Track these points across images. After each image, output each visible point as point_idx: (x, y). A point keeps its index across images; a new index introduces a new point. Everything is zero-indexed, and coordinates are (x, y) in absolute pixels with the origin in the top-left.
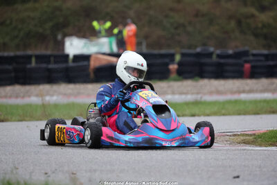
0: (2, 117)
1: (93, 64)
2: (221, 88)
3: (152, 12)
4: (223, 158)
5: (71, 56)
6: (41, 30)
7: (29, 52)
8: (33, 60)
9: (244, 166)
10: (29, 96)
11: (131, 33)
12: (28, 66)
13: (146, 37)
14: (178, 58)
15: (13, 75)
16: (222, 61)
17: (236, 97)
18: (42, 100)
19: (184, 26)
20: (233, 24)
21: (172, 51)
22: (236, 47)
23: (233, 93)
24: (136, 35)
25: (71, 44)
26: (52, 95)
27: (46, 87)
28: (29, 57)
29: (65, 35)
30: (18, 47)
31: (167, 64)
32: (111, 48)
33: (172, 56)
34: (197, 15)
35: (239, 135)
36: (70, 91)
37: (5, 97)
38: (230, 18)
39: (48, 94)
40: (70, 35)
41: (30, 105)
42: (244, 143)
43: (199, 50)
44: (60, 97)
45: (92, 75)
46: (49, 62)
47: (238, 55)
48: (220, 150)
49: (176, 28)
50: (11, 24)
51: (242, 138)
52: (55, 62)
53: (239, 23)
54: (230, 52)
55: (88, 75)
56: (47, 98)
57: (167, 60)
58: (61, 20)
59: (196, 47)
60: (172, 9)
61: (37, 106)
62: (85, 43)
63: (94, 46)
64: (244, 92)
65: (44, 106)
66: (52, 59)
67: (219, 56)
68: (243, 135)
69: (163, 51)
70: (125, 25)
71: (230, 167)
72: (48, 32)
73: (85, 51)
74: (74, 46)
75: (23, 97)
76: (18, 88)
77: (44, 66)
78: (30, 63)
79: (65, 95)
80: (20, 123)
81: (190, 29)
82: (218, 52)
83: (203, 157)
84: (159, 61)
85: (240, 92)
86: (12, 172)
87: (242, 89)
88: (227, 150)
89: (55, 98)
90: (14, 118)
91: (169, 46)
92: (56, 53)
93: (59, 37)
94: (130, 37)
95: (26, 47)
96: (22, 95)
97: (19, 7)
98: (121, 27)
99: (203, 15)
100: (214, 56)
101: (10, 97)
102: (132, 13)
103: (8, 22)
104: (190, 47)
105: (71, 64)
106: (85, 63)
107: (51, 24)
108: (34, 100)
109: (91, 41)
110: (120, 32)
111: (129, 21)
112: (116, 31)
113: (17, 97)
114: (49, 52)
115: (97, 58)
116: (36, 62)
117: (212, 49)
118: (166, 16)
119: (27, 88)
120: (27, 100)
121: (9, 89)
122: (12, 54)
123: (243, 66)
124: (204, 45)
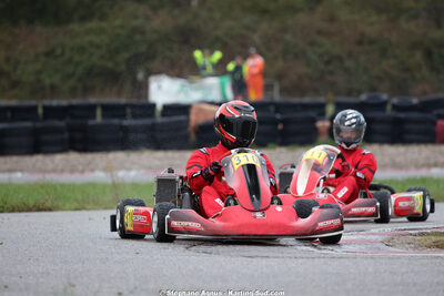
0: (49, 204)
1: (195, 119)
2: (399, 159)
3: (288, 37)
4: (404, 270)
5: (159, 107)
6: (110, 65)
7: (92, 100)
8: (99, 112)
9: (438, 283)
10: (92, 170)
11: (256, 71)
12: (91, 122)
13: (280, 77)
14: (330, 109)
15: (66, 135)
16: (402, 115)
17: (423, 173)
18: (112, 176)
19: (340, 59)
20: (419, 56)
21: (321, 99)
22: (425, 93)
23: (418, 167)
24: (264, 73)
25: (160, 87)
26: (129, 169)
27: (119, 156)
28: (92, 108)
29: (150, 73)
30: (73, 92)
31: (314, 121)
32: (224, 95)
33: (321, 108)
34: (360, 43)
35: (428, 234)
36: (157, 163)
37: (54, 171)
38: (414, 46)
39: (122, 167)
40: (158, 72)
41: (93, 185)
42: (438, 247)
43: (363, 97)
44: (142, 171)
45: (193, 137)
46: (124, 116)
47: (426, 106)
48: (399, 258)
49: (328, 63)
50: (63, 54)
51: (434, 239)
52: (134, 116)
53: (428, 54)
54: (415, 101)
55: (187, 137)
56: (121, 174)
57: (312, 114)
58: (143, 48)
59: (359, 93)
60: (320, 32)
61: (104, 186)
62: (183, 86)
63: (197, 89)
64: (436, 165)
65: (115, 186)
66: (129, 111)
67: (395, 107)
68: (436, 234)
69: (307, 100)
70: (246, 57)
71: (415, 284)
72: (123, 68)
73: (182, 99)
74: (164, 91)
75: (83, 172)
76: (74, 157)
77: (116, 121)
78: (94, 117)
79: (150, 168)
80: (78, 212)
81: (349, 63)
82: (395, 101)
83: (370, 269)
84: (300, 115)
85: (429, 166)
86: (65, 290)
87: (432, 161)
88: (410, 258)
89: (133, 174)
90: (68, 205)
91: (316, 92)
92: (134, 101)
93: (140, 76)
94: (253, 76)
95: (87, 90)
96: (80, 168)
97: (75, 27)
98: (239, 60)
99: (371, 42)
100: (389, 107)
101: (62, 171)
102: (256, 38)
103: (59, 51)
104: (349, 93)
105: (159, 119)
106: (182, 118)
107: (125, 55)
108: (100, 176)
109: (191, 82)
110: (238, 68)
111: (252, 50)
112: (231, 67)
113: (72, 171)
114: (123, 100)
115: (201, 110)
116: (104, 116)
117: (385, 97)
118: (312, 44)
119: (89, 157)
120: (88, 177)
121: (59, 158)
122: (64, 103)
123: (434, 123)
124: (373, 89)
